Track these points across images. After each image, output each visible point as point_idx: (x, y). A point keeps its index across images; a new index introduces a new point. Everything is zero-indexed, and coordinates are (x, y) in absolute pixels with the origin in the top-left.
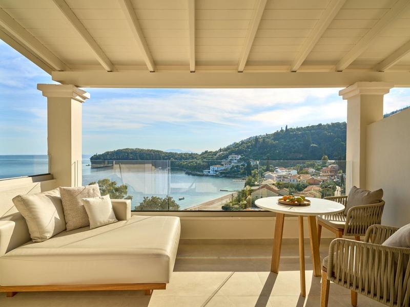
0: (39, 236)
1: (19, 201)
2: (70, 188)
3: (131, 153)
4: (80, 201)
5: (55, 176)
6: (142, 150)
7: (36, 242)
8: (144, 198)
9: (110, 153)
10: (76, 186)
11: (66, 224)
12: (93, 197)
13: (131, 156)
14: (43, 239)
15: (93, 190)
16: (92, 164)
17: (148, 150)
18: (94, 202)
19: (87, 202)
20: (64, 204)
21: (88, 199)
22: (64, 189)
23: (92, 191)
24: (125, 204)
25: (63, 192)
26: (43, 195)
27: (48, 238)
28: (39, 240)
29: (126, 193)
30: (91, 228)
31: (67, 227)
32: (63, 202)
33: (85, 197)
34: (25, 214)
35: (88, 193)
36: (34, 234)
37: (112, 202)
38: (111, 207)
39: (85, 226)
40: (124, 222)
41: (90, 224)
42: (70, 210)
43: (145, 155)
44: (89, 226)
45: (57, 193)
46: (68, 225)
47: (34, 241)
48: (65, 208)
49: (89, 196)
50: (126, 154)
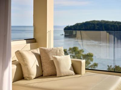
0: (28, 76)
1: (18, 54)
2: (46, 48)
3: (98, 24)
4: (51, 58)
5: (37, 41)
6: (107, 22)
7: (26, 80)
8: (108, 66)
9: (79, 25)
10: (50, 47)
11: (43, 71)
12: (60, 56)
13: (97, 27)
14: (30, 79)
15: (60, 50)
16: (65, 33)
17: (113, 22)
18: (60, 59)
19: (55, 58)
20: (42, 58)
21: (56, 57)
22: (42, 49)
23: (59, 52)
24: (81, 62)
25: (42, 50)
26: (30, 51)
27: (33, 78)
28: (28, 79)
29: (92, 60)
30: (57, 76)
31: (43, 74)
32: (41, 57)
33: (54, 55)
34: (21, 62)
35: (56, 53)
36: (26, 75)
37: (72, 60)
38: (71, 63)
39: (54, 75)
40: (79, 75)
41: (57, 74)
42: (45, 63)
43: (110, 26)
44: (56, 75)
45: (38, 51)
46: (43, 72)
47: (25, 79)
48: (42, 61)
49: (57, 55)
50: (93, 25)
